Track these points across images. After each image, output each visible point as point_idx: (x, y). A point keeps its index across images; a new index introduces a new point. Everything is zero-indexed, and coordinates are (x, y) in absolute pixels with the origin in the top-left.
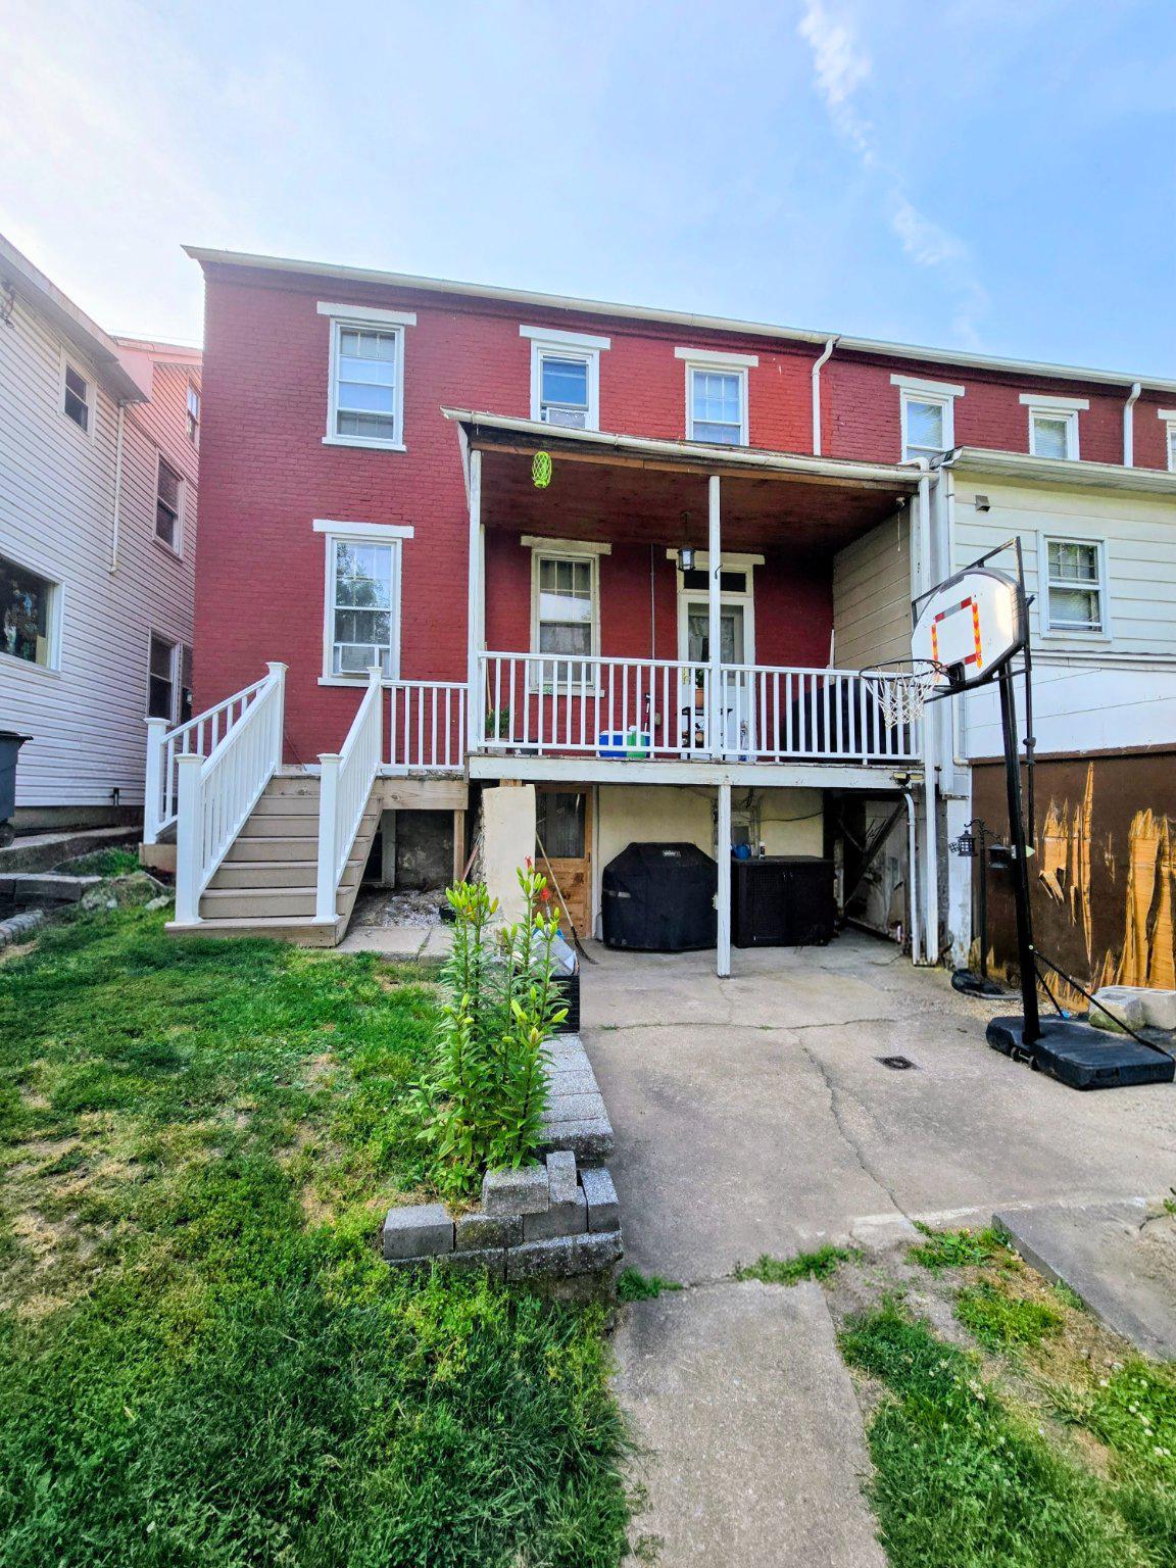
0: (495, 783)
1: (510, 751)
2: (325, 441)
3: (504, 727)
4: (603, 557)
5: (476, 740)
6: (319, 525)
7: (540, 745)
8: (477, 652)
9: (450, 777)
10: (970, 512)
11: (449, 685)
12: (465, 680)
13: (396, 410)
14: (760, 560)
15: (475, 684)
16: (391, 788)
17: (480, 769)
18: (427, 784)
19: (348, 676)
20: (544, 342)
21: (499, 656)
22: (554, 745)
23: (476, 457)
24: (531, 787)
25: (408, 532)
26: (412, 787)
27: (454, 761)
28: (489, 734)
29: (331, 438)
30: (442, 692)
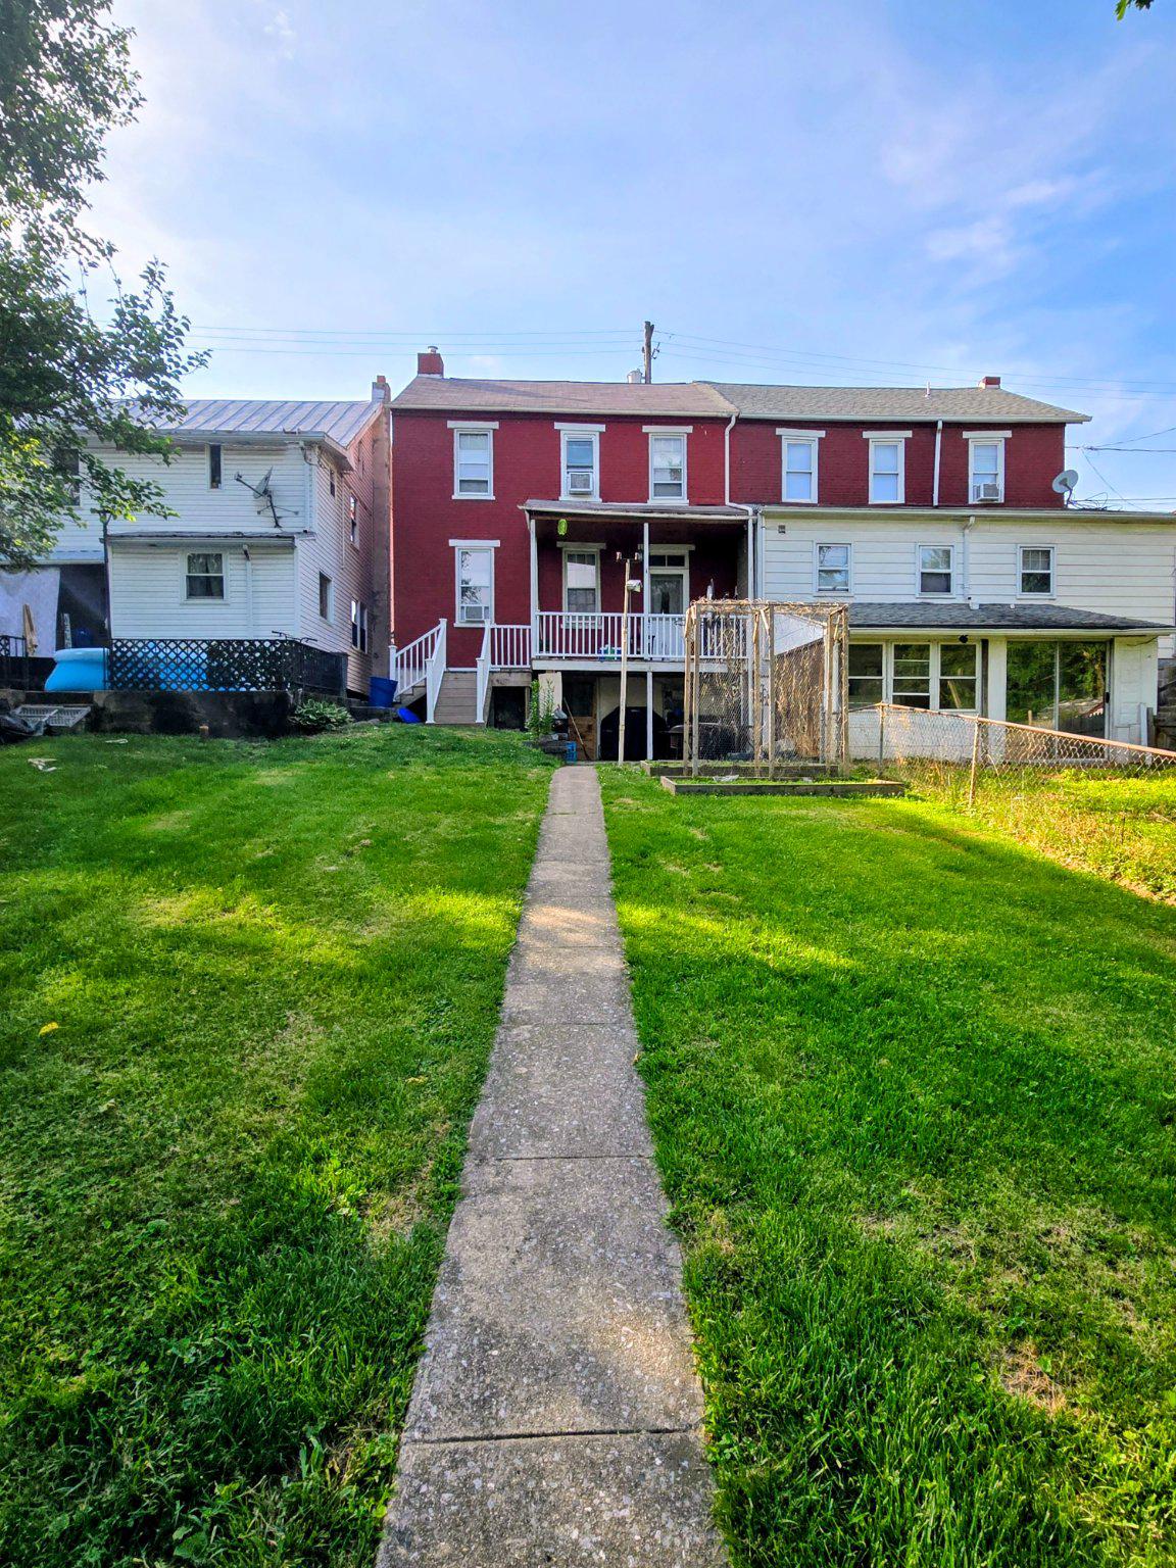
0: (543, 672)
1: (551, 658)
2: (454, 497)
3: (548, 646)
4: (601, 551)
5: (535, 653)
6: (452, 543)
7: (564, 655)
8: (535, 611)
9: (522, 671)
10: (775, 533)
11: (521, 627)
12: (529, 624)
13: (489, 476)
14: (693, 548)
15: (534, 626)
16: (497, 676)
17: (537, 665)
18: (513, 675)
19: (468, 622)
20: (567, 431)
21: (545, 614)
22: (570, 654)
23: (533, 522)
24: (560, 674)
25: (497, 543)
26: (505, 676)
27: (525, 663)
28: (541, 650)
29: (457, 495)
30: (518, 630)
